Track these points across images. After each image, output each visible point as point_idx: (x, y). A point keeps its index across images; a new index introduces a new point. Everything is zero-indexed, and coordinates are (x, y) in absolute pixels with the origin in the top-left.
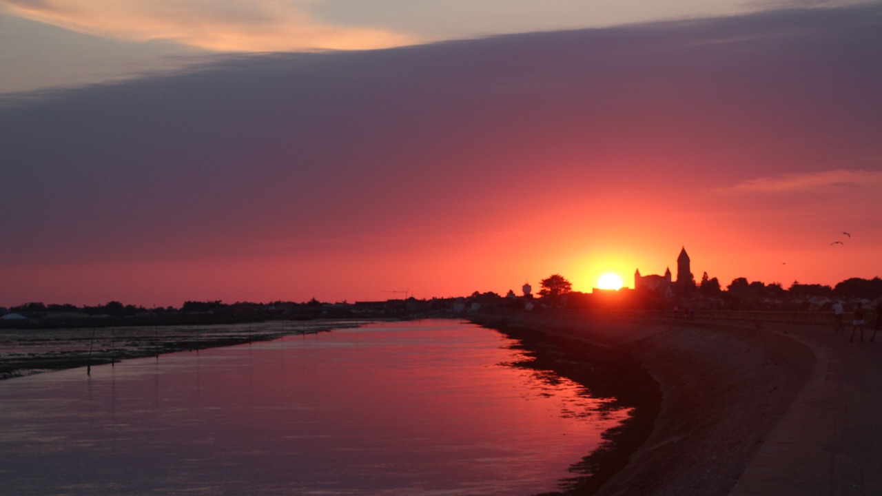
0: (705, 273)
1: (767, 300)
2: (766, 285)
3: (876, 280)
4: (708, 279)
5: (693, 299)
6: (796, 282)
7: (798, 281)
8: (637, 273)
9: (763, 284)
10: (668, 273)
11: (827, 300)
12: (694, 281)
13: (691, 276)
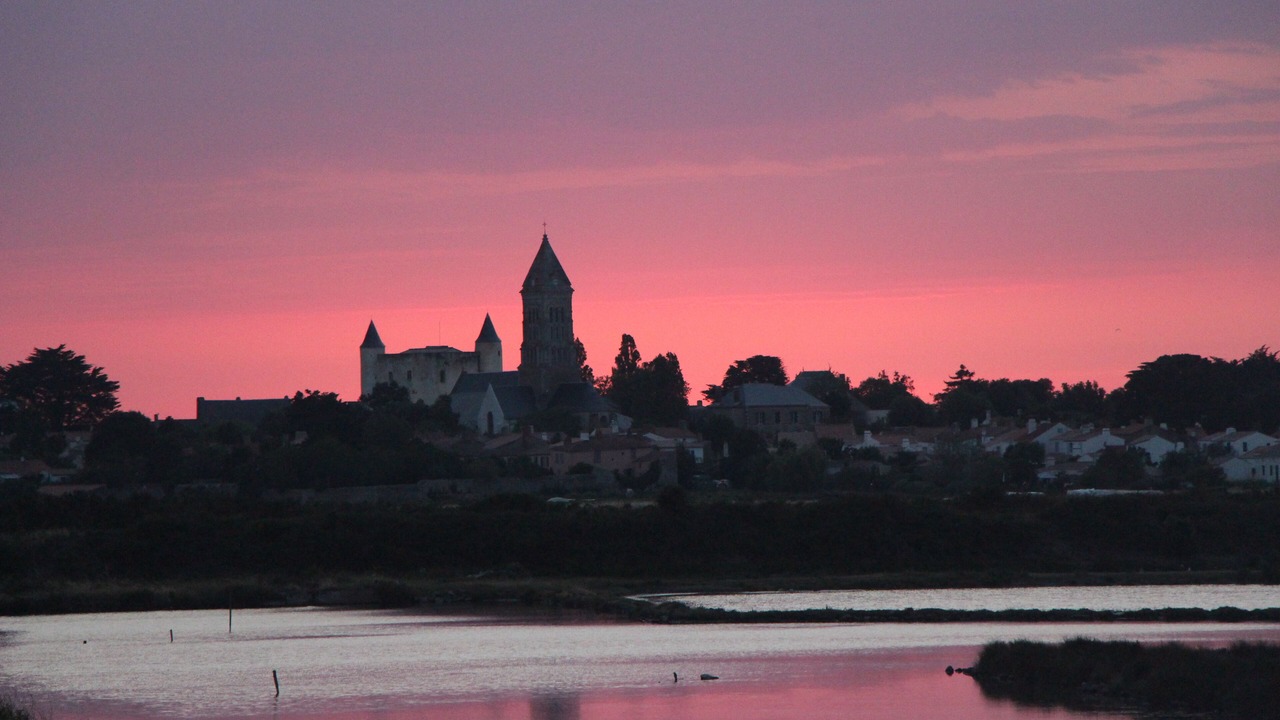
0: (627, 340)
1: (869, 440)
2: (855, 384)
3: (1261, 361)
4: (640, 364)
5: (584, 437)
6: (962, 372)
7: (969, 368)
8: (372, 339)
9: (842, 381)
10: (488, 334)
11: (1108, 438)
12: (588, 371)
13: (579, 351)
